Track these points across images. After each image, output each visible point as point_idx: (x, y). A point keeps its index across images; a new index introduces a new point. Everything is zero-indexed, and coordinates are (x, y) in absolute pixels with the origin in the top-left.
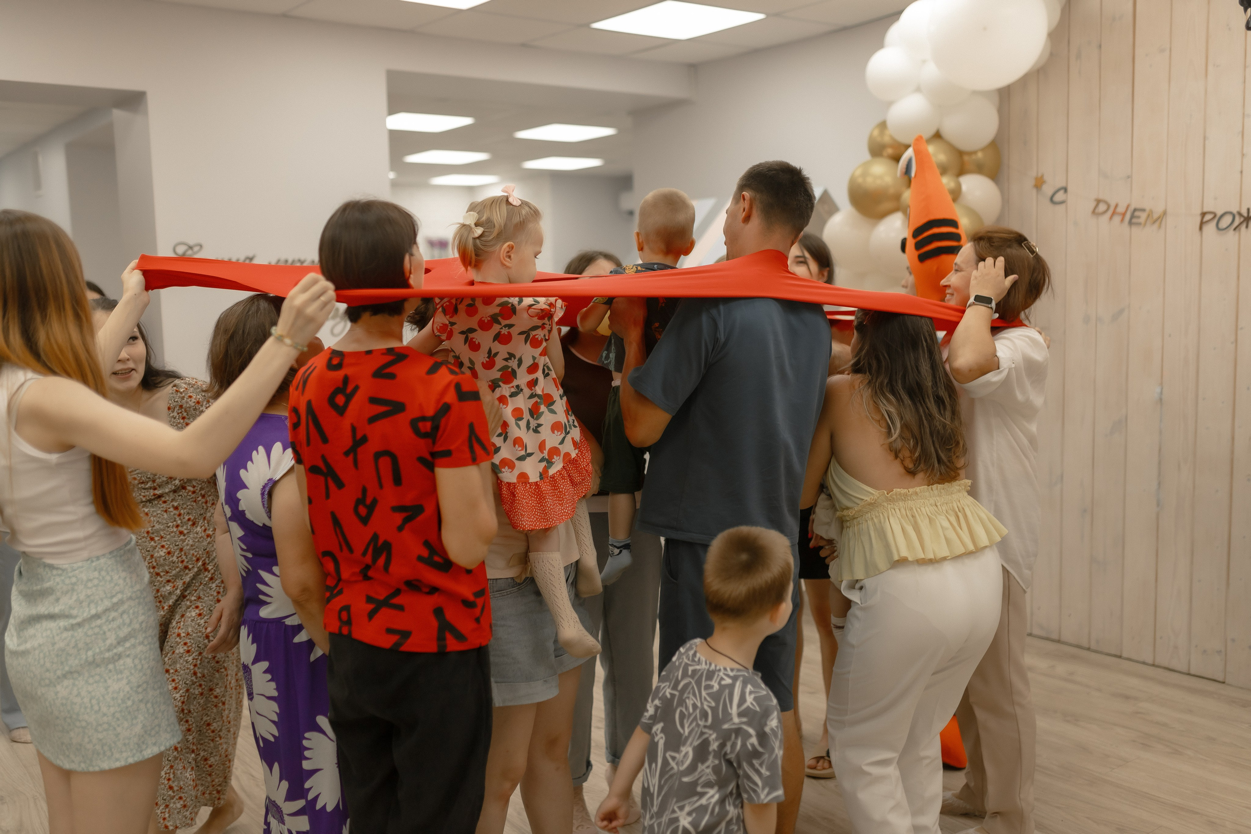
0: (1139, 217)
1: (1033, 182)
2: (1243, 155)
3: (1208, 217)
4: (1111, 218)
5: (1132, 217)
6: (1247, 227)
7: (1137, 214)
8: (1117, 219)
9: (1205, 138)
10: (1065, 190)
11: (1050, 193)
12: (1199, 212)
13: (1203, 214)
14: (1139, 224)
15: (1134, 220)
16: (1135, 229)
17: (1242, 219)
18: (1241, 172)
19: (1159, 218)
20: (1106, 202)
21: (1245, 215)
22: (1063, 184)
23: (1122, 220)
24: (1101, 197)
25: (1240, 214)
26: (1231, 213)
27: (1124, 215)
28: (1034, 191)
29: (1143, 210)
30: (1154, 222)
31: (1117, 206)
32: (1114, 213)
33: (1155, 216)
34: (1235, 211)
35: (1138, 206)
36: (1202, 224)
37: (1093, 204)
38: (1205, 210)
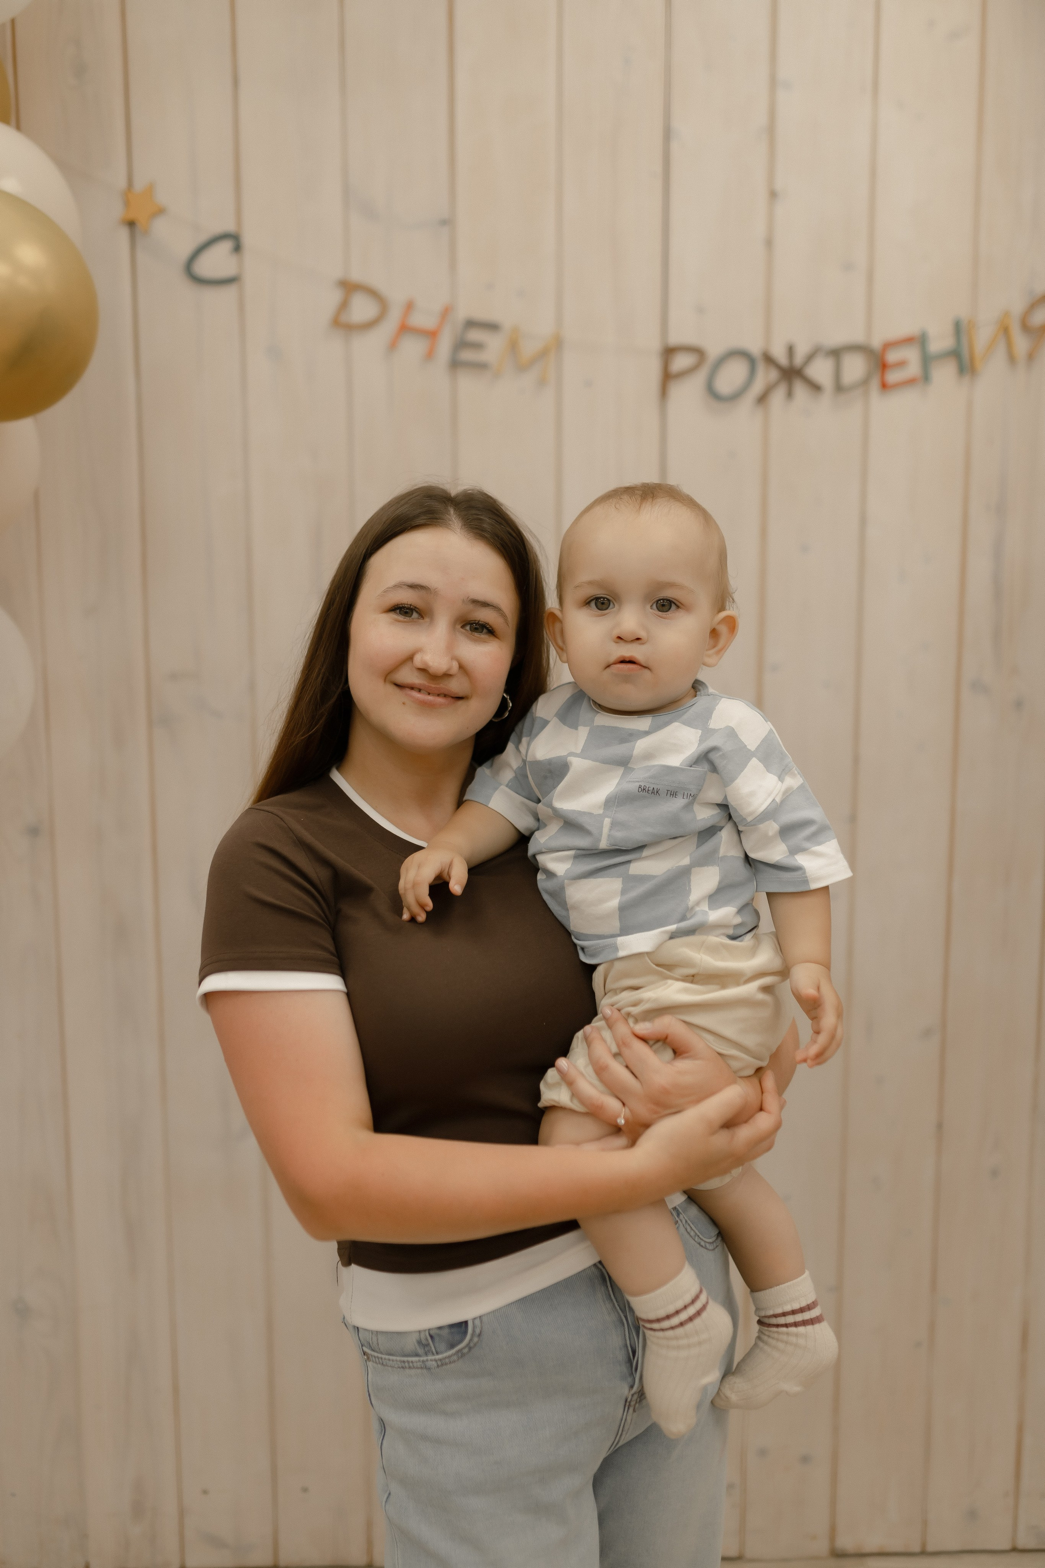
0: (478, 346)
1: (117, 211)
2: (773, 195)
3: (681, 362)
4: (393, 345)
5: (461, 344)
6: (790, 394)
7: (475, 335)
8: (413, 348)
9: (667, 134)
10: (235, 240)
11: (184, 250)
12: (655, 345)
13: (669, 352)
14: (482, 367)
15: (467, 355)
16: (467, 383)
17: (774, 375)
18: (769, 243)
19: (543, 354)
20: (372, 293)
21: (783, 360)
22: (229, 226)
23: (430, 355)
24: (356, 275)
25: (769, 359)
26: (743, 354)
27: (432, 335)
28: (123, 234)
29: (492, 327)
30: (522, 368)
31: (410, 307)
32: (404, 329)
33: (529, 348)
34: (755, 347)
35: (481, 314)
36: (667, 378)
37: (334, 297)
38: (675, 339)
